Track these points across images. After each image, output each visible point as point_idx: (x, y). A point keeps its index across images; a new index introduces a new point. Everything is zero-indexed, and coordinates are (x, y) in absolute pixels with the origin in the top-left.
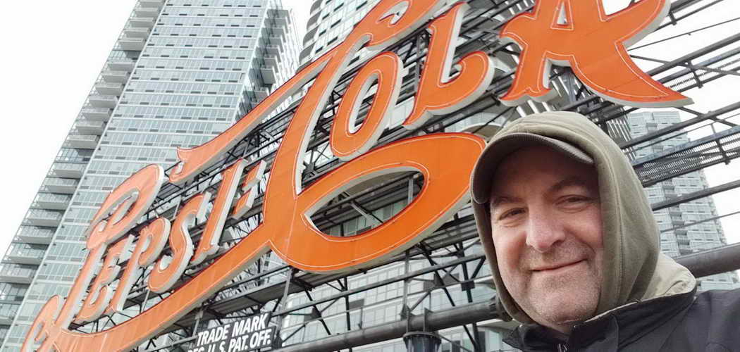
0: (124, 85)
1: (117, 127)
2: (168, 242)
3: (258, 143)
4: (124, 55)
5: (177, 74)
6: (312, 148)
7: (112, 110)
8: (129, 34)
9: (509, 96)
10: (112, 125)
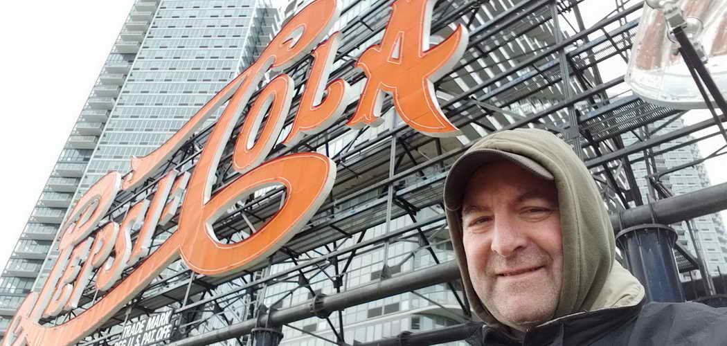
1: (115, 128)
4: (121, 58)
5: (169, 75)
8: (125, 38)
10: (110, 126)
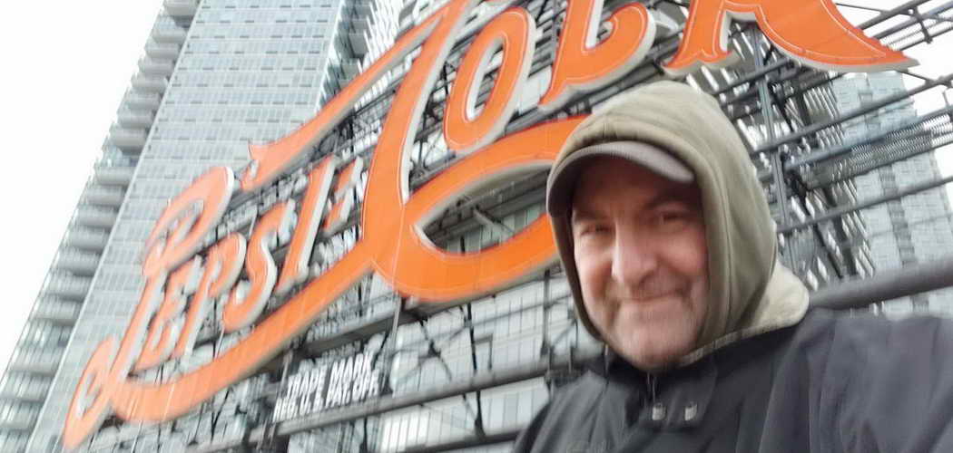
0: (175, 62)
1: (170, 118)
2: (244, 266)
3: (351, 135)
5: (241, 45)
6: (421, 138)
7: (161, 95)
9: (676, 63)
10: (164, 116)
